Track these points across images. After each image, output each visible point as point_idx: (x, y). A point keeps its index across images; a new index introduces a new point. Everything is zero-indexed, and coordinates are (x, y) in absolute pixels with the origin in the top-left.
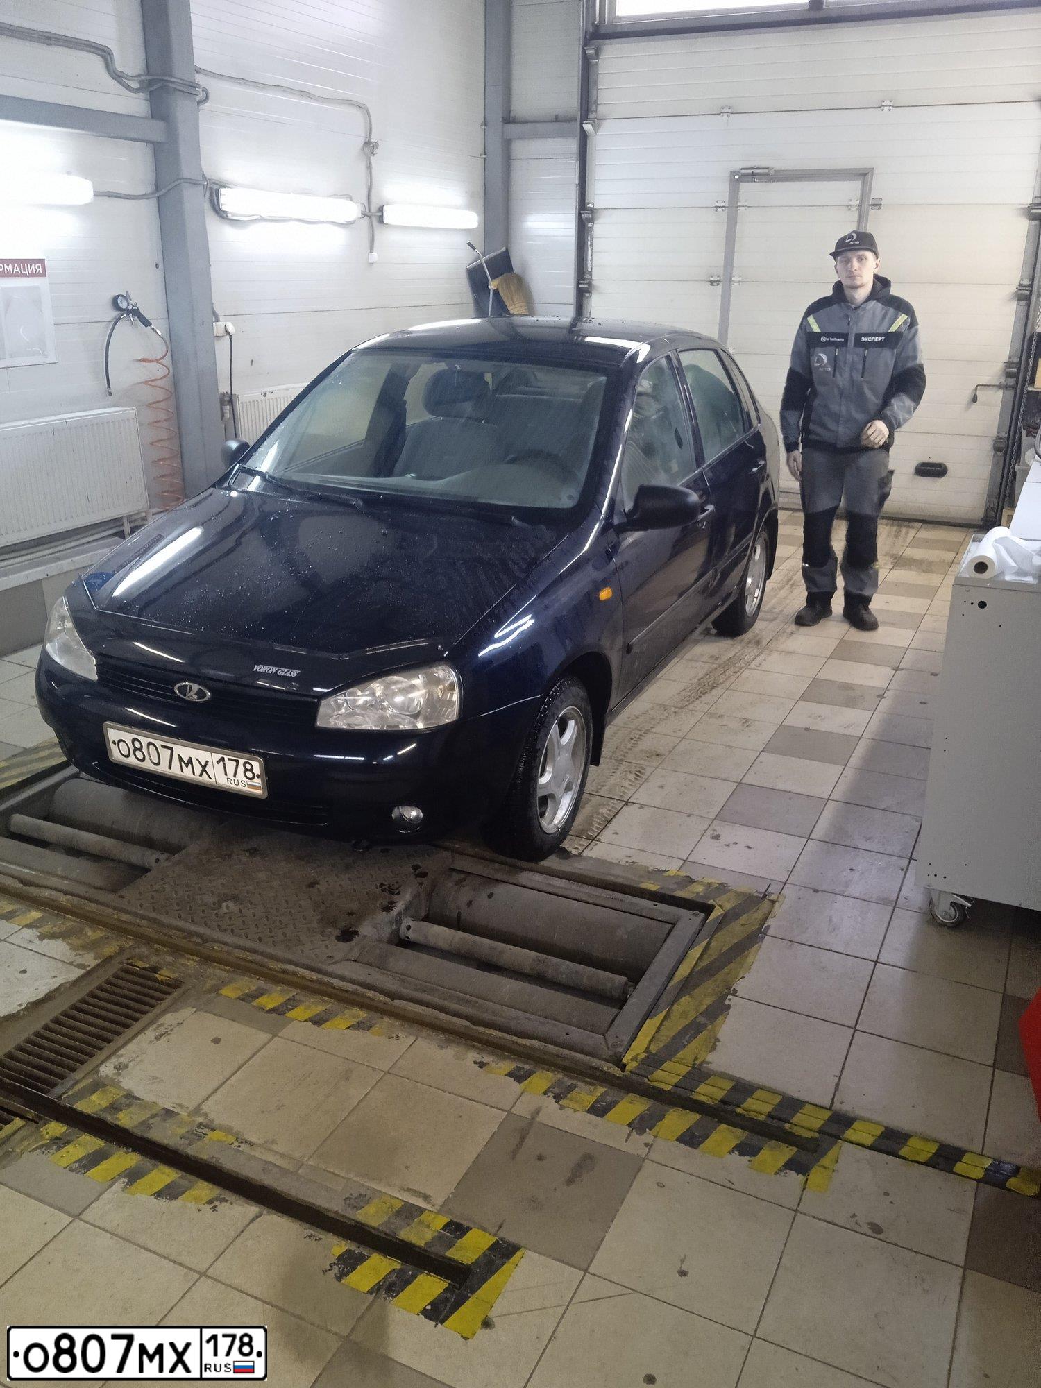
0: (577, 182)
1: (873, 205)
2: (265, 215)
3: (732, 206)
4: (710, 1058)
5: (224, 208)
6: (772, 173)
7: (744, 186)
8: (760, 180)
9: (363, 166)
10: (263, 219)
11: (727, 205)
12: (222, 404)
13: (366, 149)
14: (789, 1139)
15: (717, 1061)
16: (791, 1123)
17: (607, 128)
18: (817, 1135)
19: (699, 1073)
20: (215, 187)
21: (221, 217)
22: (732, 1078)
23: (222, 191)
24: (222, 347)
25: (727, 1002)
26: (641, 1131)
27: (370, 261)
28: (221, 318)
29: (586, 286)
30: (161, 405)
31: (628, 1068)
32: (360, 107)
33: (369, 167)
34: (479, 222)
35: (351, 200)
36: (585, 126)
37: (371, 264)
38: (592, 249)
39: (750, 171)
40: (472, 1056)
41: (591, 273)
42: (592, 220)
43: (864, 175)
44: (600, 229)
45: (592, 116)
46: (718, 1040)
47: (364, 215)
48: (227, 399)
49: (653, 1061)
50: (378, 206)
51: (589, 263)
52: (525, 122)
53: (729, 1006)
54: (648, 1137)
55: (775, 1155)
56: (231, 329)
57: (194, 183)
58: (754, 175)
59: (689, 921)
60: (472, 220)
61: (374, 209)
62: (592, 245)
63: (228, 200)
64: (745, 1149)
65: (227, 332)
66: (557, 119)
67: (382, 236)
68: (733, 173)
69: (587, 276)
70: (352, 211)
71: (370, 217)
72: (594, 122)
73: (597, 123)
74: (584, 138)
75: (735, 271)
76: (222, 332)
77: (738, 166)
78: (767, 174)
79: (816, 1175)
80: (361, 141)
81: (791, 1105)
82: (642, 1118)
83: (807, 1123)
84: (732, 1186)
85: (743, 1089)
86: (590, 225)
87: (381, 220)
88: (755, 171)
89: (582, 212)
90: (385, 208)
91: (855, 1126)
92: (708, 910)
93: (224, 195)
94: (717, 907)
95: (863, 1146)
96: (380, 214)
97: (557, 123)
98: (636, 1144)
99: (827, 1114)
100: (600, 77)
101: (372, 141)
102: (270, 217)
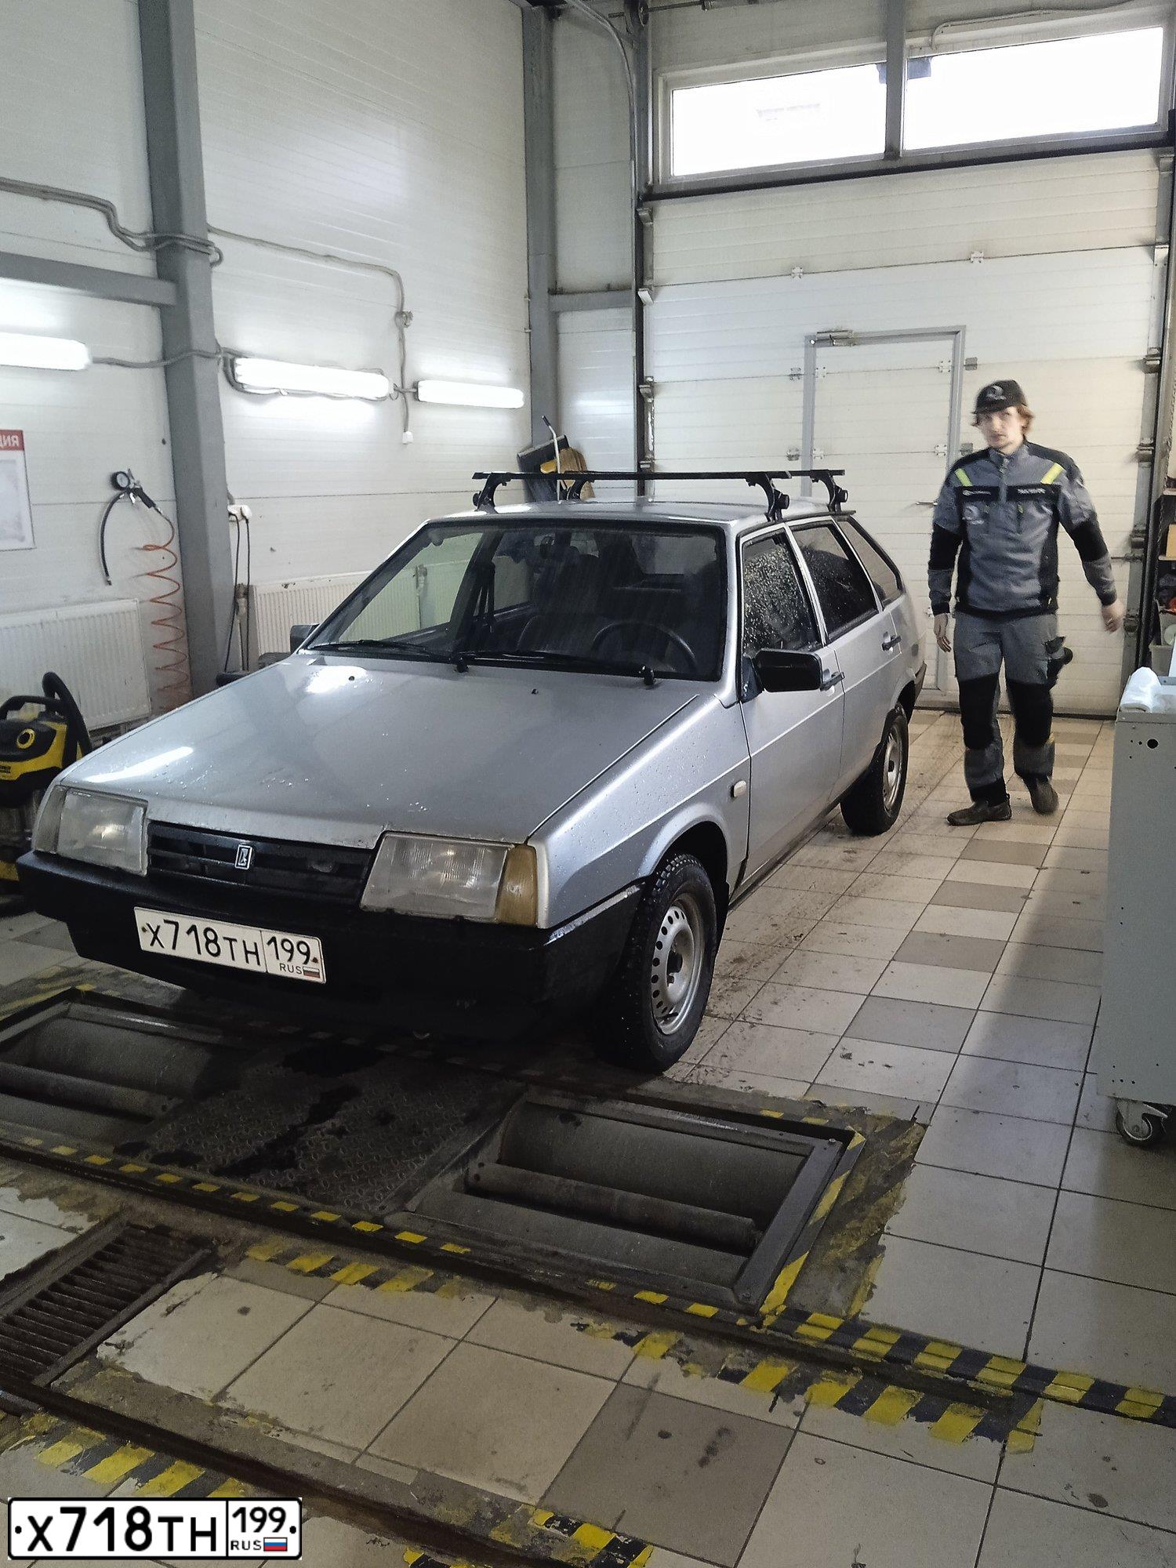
0: (634, 354)
1: (967, 366)
2: (284, 387)
3: (809, 374)
4: (867, 1307)
5: (239, 379)
6: (852, 335)
7: (822, 352)
8: (839, 344)
9: (395, 337)
10: (282, 393)
11: (803, 373)
12: (236, 596)
13: (398, 320)
14: (975, 1398)
15: (872, 1311)
16: (976, 1380)
17: (666, 295)
18: (1011, 1393)
19: (854, 1328)
20: (230, 357)
21: (238, 390)
22: (897, 1330)
25: (881, 1242)
26: (789, 1398)
27: (404, 442)
28: (236, 501)
29: (648, 466)
30: (167, 600)
31: (766, 1323)
32: (391, 273)
33: (402, 340)
34: (525, 400)
35: (383, 374)
36: (641, 294)
38: (653, 427)
39: (828, 335)
40: (569, 1318)
42: (652, 395)
43: (955, 334)
44: (660, 405)
45: (647, 282)
47: (396, 391)
48: (242, 591)
49: (796, 1314)
50: (412, 381)
51: (651, 441)
53: (884, 1248)
54: (799, 1401)
55: (958, 1421)
56: (248, 513)
57: (208, 355)
58: (832, 338)
59: (823, 1152)
60: (517, 398)
62: (652, 422)
63: (245, 371)
64: (924, 1414)
65: (243, 515)
66: (609, 288)
67: (417, 414)
68: (809, 337)
69: (649, 456)
70: (382, 386)
71: (403, 393)
72: (650, 289)
73: (654, 290)
74: (640, 308)
75: (816, 445)
77: (814, 330)
78: (848, 337)
79: (1015, 1439)
80: (394, 310)
81: (974, 1360)
82: (789, 1380)
83: (997, 1378)
84: (909, 1458)
85: (912, 1343)
86: (650, 400)
87: (415, 396)
88: (833, 334)
89: (641, 386)
90: (420, 383)
91: (1056, 1379)
92: (847, 1137)
93: (240, 365)
94: (857, 1134)
95: (1069, 1403)
96: (415, 390)
97: (609, 292)
98: (784, 1414)
99: (1020, 1369)
100: (655, 240)
101: (404, 311)
102: (292, 391)
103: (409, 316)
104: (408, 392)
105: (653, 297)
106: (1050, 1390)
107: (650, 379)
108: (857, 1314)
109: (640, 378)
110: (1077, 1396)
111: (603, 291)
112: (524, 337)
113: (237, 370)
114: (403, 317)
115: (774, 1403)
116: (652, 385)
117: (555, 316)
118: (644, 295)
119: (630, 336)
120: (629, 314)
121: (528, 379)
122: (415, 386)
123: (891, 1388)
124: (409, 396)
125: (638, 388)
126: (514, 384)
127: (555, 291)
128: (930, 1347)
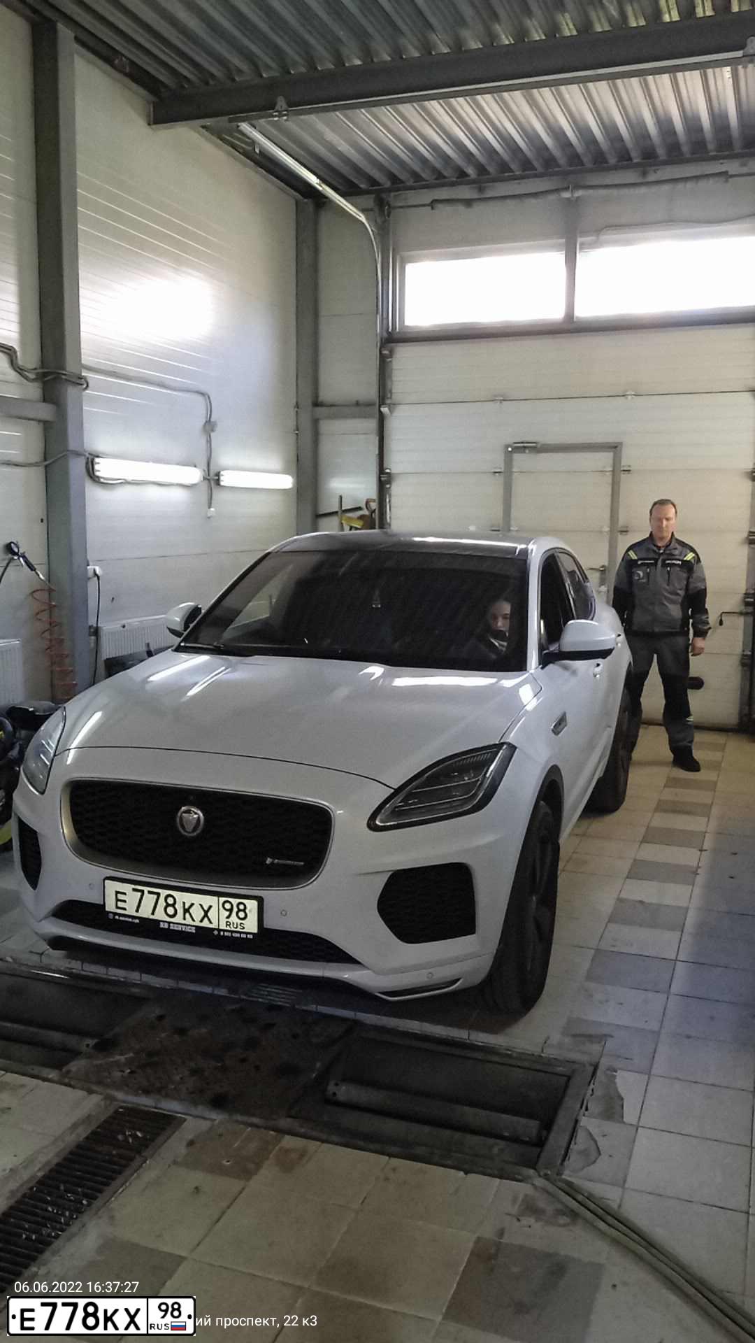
2: (130, 478)
5: (97, 474)
6: (539, 446)
8: (530, 452)
9: (203, 441)
10: (127, 483)
11: (502, 470)
12: (88, 635)
20: (90, 457)
24: (92, 586)
27: (209, 515)
32: (203, 394)
33: (209, 441)
34: (293, 484)
36: (382, 409)
37: (209, 518)
38: (389, 505)
39: (522, 445)
41: (390, 525)
42: (389, 482)
44: (394, 489)
45: (388, 401)
50: (215, 472)
51: (387, 515)
52: (332, 406)
58: (525, 447)
60: (287, 482)
61: (212, 473)
62: (390, 501)
63: (104, 468)
66: (357, 404)
67: (219, 496)
70: (194, 475)
72: (389, 406)
74: (382, 419)
76: (91, 573)
80: (201, 422)
86: (388, 486)
88: (526, 445)
89: (382, 476)
90: (222, 473)
93: (98, 463)
96: (217, 478)
97: (358, 408)
100: (393, 371)
101: (212, 420)
102: (133, 480)
103: (214, 424)
104: (213, 479)
105: (392, 411)
107: (388, 471)
109: (382, 470)
111: (353, 406)
112: (292, 437)
113: (96, 467)
114: (209, 426)
116: (389, 475)
117: (316, 422)
118: (385, 410)
119: (375, 440)
120: (372, 424)
121: (295, 468)
122: (218, 474)
124: (212, 483)
125: (380, 477)
126: (286, 472)
127: (317, 404)
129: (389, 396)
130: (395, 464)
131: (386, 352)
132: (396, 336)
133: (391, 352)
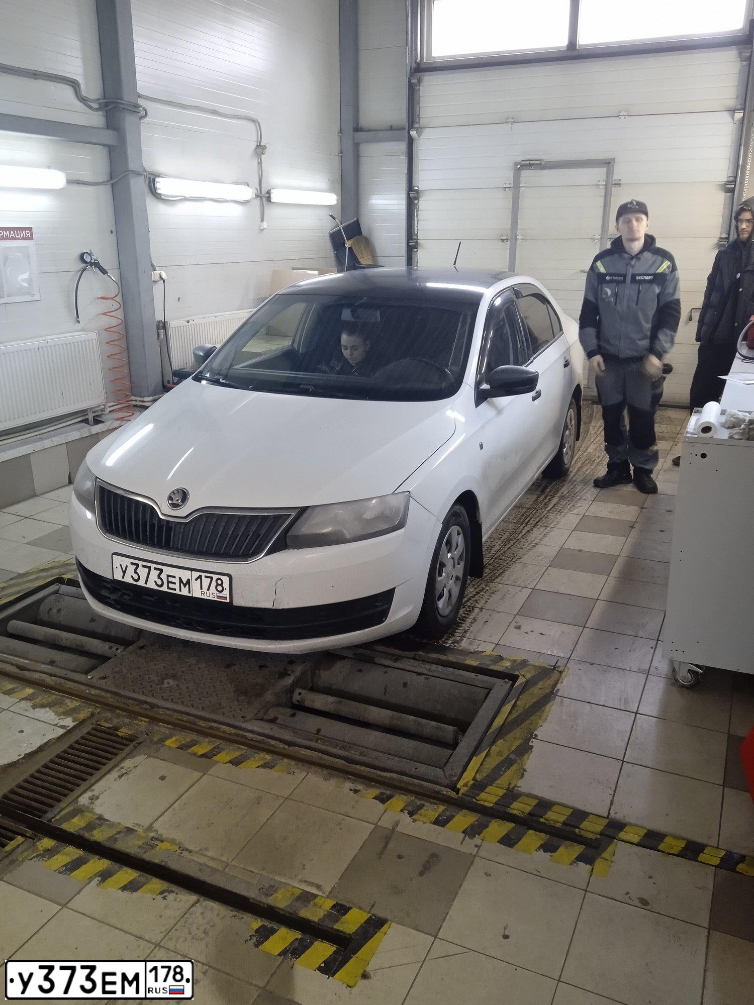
0: (406, 172)
1: (615, 184)
2: (188, 195)
3: (516, 187)
4: (520, 783)
5: (159, 191)
6: (543, 163)
7: (525, 173)
8: (535, 169)
9: (256, 162)
10: (185, 199)
11: (512, 186)
12: (158, 328)
13: (258, 150)
14: (579, 840)
15: (524, 786)
16: (580, 828)
17: (427, 134)
18: (598, 836)
19: (512, 795)
20: (152, 177)
21: (157, 198)
22: (535, 797)
23: (158, 179)
24: (158, 289)
25: (531, 744)
26: (472, 836)
27: (262, 228)
28: (157, 268)
29: (414, 244)
30: (115, 329)
31: (461, 791)
32: (254, 121)
33: (260, 163)
34: (338, 201)
35: (248, 186)
36: (411, 133)
37: (262, 230)
38: (417, 219)
39: (528, 162)
40: (348, 785)
41: (417, 235)
42: (417, 198)
43: (608, 163)
44: (423, 204)
45: (416, 125)
46: (525, 770)
47: (257, 196)
48: (161, 325)
49: (479, 786)
50: (267, 190)
51: (416, 228)
52: (369, 131)
53: (532, 747)
54: (477, 840)
55: (568, 852)
56: (164, 276)
57: (138, 174)
58: (530, 165)
59: (500, 687)
60: (332, 199)
61: (264, 192)
62: (417, 215)
63: (162, 186)
64: (548, 848)
65: (161, 278)
66: (391, 128)
67: (270, 211)
68: (516, 164)
69: (415, 237)
70: (247, 193)
71: (261, 197)
72: (417, 130)
73: (419, 131)
74: (411, 142)
75: (518, 232)
76: (157, 278)
77: (519, 159)
78: (540, 164)
79: (599, 864)
80: (254, 145)
81: (580, 815)
82: (472, 826)
83: (591, 828)
84: (539, 874)
85: (544, 805)
86: (416, 202)
87: (269, 199)
88: (531, 162)
89: (410, 192)
90: (272, 191)
91: (626, 829)
92: (514, 678)
93: (159, 182)
94: (521, 676)
95: (632, 843)
96: (268, 195)
97: (392, 131)
98: (469, 846)
99: (605, 822)
100: (421, 98)
101: (262, 144)
102: (190, 197)
103: (264, 148)
104: (264, 197)
105: (419, 134)
106: (622, 835)
107: (416, 188)
108: (514, 787)
109: (410, 187)
110: (636, 839)
111: (388, 130)
112: (337, 159)
113: (158, 185)
114: (260, 149)
115: (464, 839)
116: (417, 192)
117: (357, 146)
118: (413, 133)
119: (404, 159)
120: (403, 146)
121: (340, 187)
122: (269, 192)
123: (531, 832)
124: (264, 199)
125: (409, 194)
126: (331, 190)
127: (357, 129)
128: (555, 808)
129: (417, 120)
130: (422, 181)
131: (414, 81)
132: (423, 66)
133: (419, 81)
